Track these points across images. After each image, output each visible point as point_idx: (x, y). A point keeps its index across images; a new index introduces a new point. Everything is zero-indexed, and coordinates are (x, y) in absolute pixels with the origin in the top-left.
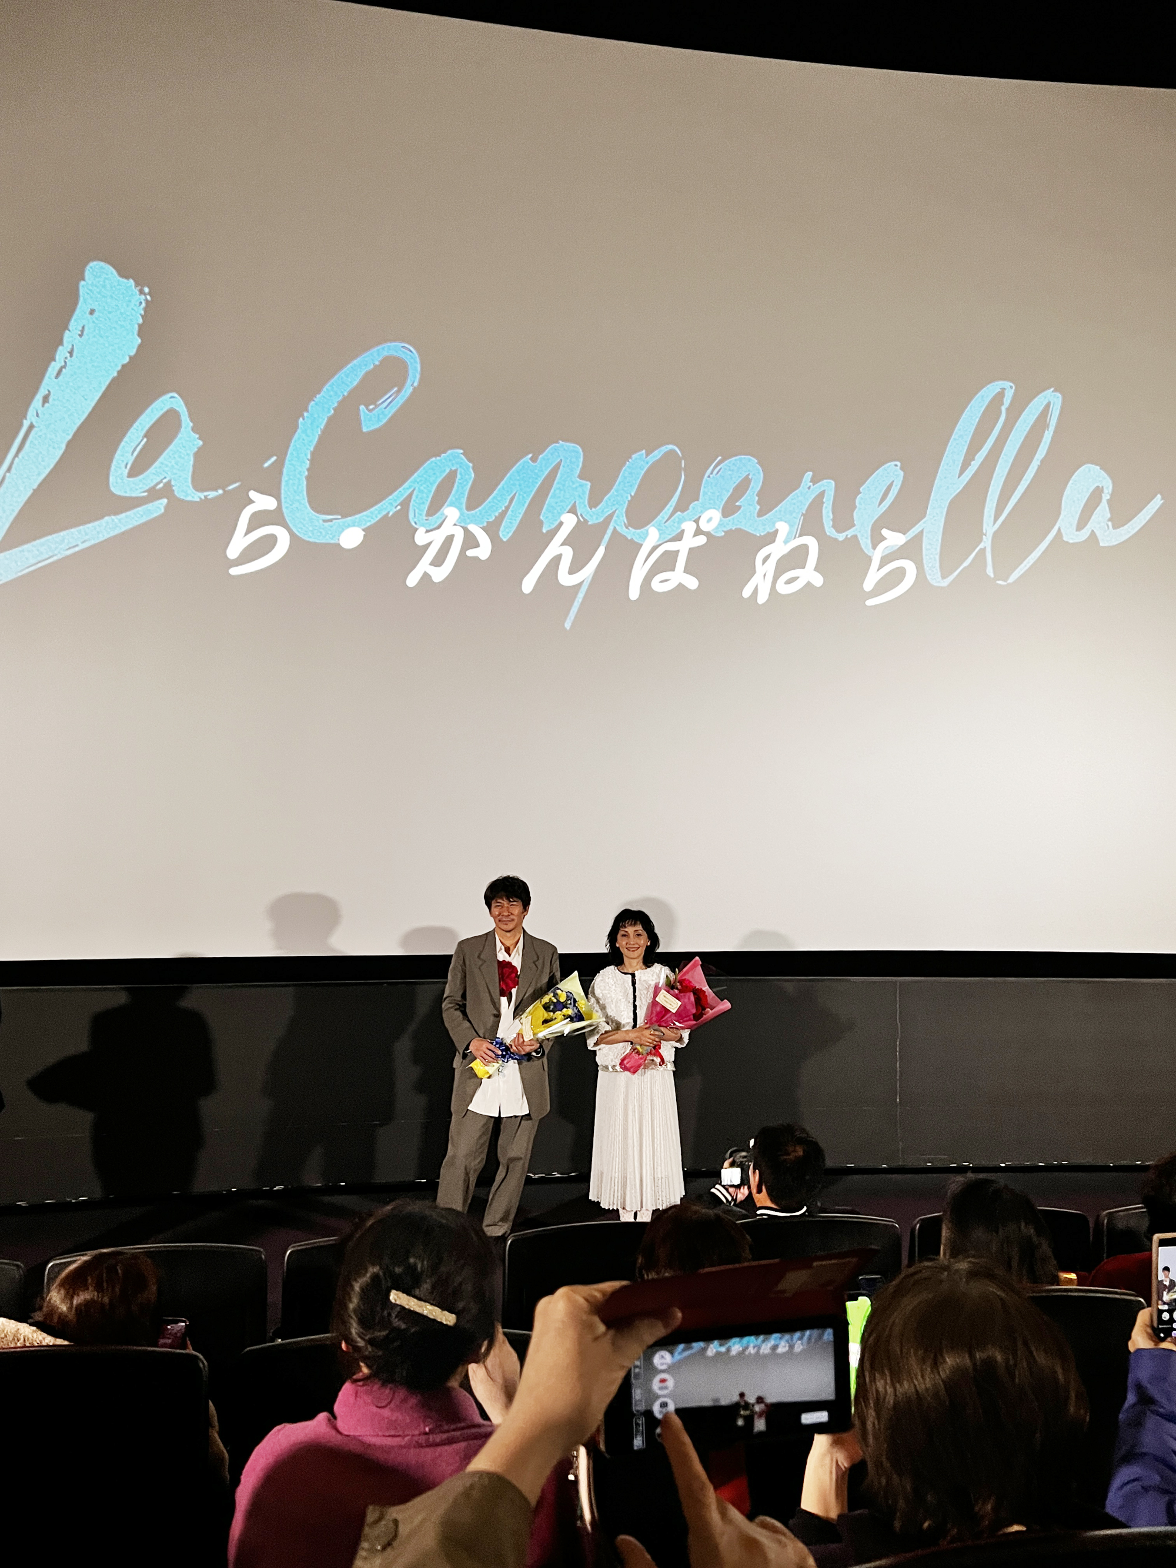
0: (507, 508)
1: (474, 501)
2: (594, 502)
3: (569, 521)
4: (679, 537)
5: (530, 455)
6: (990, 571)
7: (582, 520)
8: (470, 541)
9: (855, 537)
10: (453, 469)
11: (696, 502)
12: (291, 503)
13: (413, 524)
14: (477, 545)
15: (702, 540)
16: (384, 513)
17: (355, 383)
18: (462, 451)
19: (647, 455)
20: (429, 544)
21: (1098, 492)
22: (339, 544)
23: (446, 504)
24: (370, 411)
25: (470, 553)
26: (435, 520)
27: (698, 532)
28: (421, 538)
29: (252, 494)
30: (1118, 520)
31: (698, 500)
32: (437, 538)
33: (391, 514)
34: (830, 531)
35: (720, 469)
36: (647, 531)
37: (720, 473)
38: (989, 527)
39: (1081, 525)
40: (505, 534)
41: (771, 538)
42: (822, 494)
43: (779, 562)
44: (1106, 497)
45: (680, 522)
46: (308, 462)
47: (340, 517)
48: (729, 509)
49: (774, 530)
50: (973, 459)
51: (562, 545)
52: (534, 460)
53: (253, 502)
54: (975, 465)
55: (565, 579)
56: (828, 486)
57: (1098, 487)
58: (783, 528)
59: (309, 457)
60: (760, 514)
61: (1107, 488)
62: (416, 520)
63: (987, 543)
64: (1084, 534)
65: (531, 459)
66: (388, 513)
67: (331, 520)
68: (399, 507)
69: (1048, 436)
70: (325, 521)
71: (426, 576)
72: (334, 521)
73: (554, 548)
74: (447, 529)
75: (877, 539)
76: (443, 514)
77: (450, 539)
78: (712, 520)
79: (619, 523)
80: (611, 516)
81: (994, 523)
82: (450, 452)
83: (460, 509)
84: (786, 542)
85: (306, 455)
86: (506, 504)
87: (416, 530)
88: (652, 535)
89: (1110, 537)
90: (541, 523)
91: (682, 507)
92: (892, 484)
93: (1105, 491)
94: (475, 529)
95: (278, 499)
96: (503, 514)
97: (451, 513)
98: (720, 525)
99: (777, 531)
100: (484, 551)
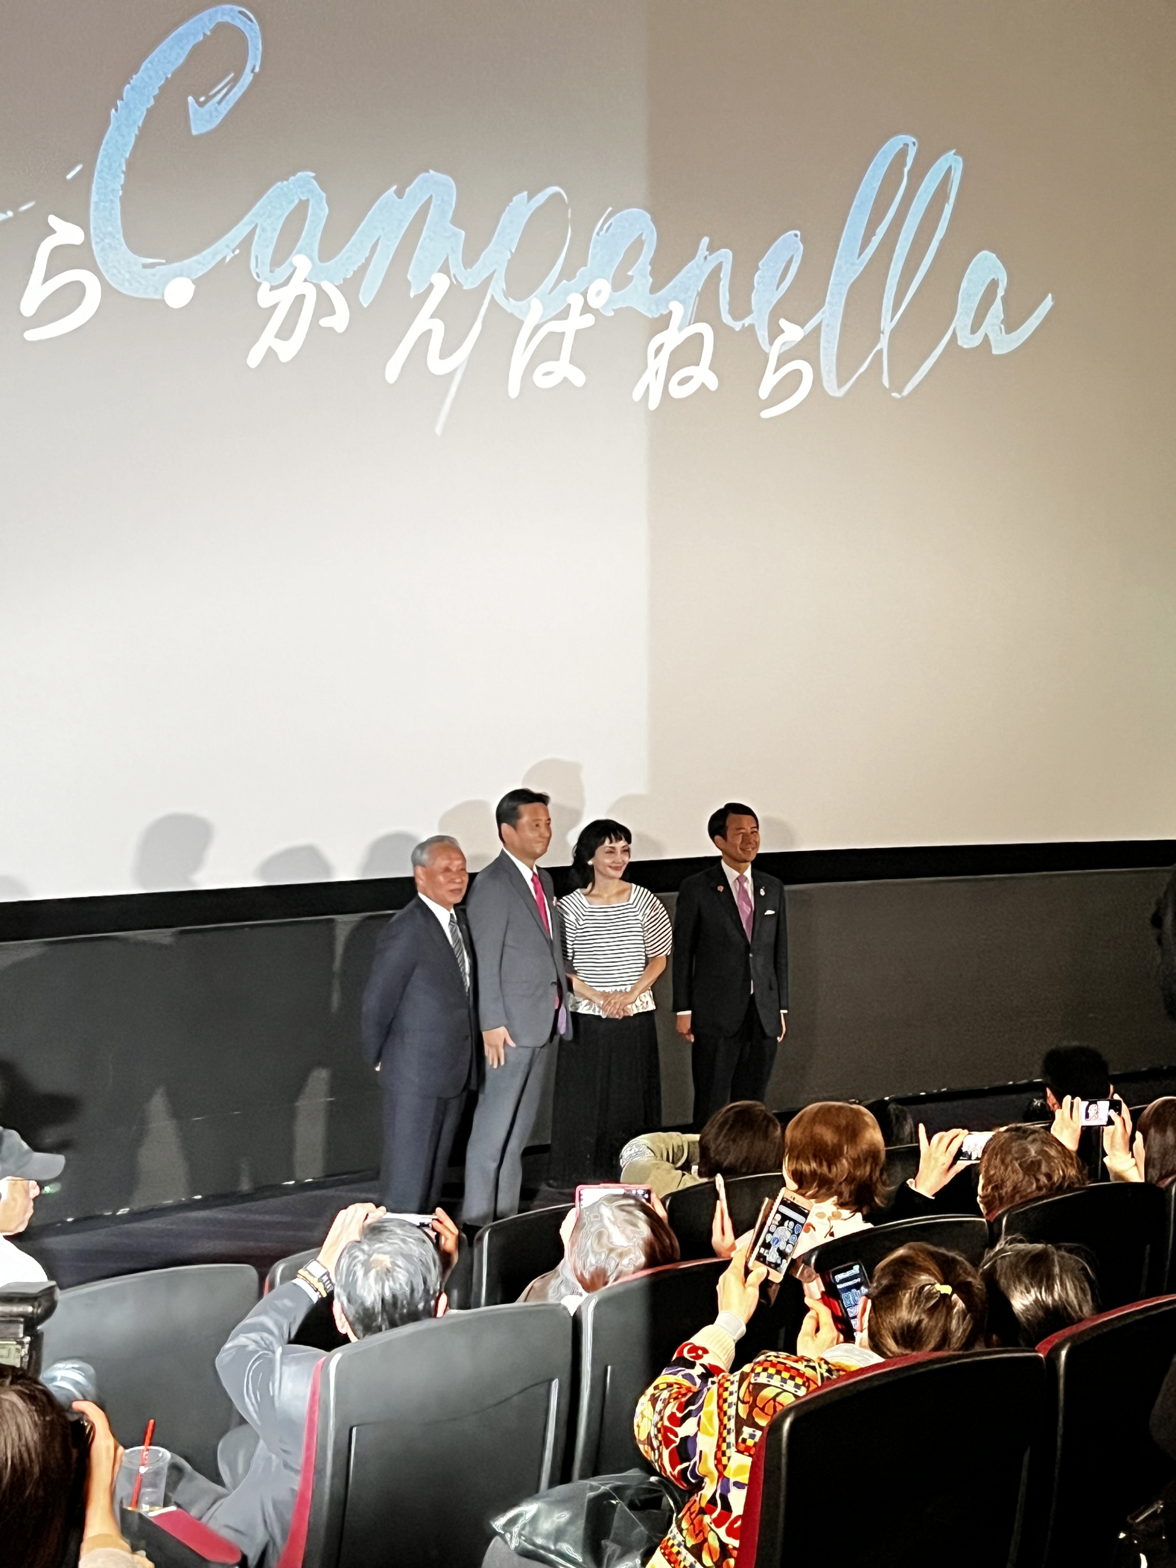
0: (368, 260)
1: (328, 249)
2: (469, 260)
3: (441, 283)
4: (564, 314)
5: (394, 188)
6: (886, 382)
7: (455, 282)
8: (324, 306)
9: (752, 327)
10: (304, 198)
11: (583, 268)
12: (101, 236)
13: (255, 276)
14: (332, 312)
15: (589, 320)
16: (219, 258)
17: (181, 61)
18: (313, 174)
19: (530, 197)
20: (275, 306)
21: (994, 284)
22: (163, 301)
23: (294, 252)
24: (201, 105)
25: (324, 322)
26: (282, 272)
27: (586, 309)
28: (265, 297)
29: (53, 220)
30: (1011, 325)
31: (586, 266)
32: (285, 297)
33: (228, 259)
34: (727, 318)
35: (611, 224)
36: (529, 304)
37: (610, 230)
38: (887, 324)
39: (975, 329)
40: (366, 299)
41: (663, 323)
42: (718, 268)
43: (673, 354)
44: (1001, 292)
45: (567, 293)
46: (123, 176)
47: (164, 261)
48: (620, 282)
49: (668, 311)
50: (874, 235)
51: (432, 317)
52: (400, 194)
53: (54, 232)
54: (876, 241)
55: (437, 365)
56: (726, 255)
57: (993, 279)
58: (678, 310)
59: (124, 169)
60: (654, 289)
61: (1002, 281)
62: (258, 270)
63: (883, 343)
64: (976, 340)
65: (396, 192)
66: (224, 258)
67: (152, 266)
68: (237, 252)
69: (948, 209)
70: (145, 266)
71: (271, 352)
72: (158, 267)
73: (423, 322)
74: (297, 286)
75: (775, 332)
76: (291, 264)
77: (300, 299)
78: (601, 292)
79: (497, 289)
80: (490, 278)
81: (891, 321)
82: (299, 174)
83: (311, 258)
84: (680, 329)
85: (120, 165)
86: (367, 255)
87: (259, 284)
88: (533, 310)
89: (1003, 344)
90: (408, 285)
91: (568, 273)
92: (792, 258)
93: (1001, 285)
94: (328, 287)
95: (86, 229)
96: (364, 268)
97: (302, 263)
98: (610, 301)
99: (671, 313)
100: (339, 321)
